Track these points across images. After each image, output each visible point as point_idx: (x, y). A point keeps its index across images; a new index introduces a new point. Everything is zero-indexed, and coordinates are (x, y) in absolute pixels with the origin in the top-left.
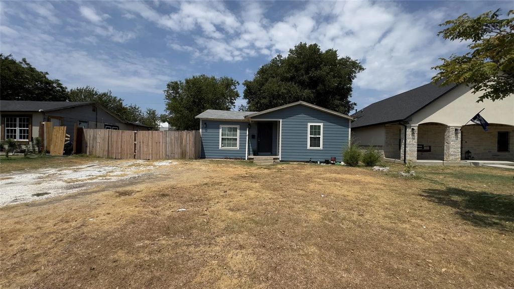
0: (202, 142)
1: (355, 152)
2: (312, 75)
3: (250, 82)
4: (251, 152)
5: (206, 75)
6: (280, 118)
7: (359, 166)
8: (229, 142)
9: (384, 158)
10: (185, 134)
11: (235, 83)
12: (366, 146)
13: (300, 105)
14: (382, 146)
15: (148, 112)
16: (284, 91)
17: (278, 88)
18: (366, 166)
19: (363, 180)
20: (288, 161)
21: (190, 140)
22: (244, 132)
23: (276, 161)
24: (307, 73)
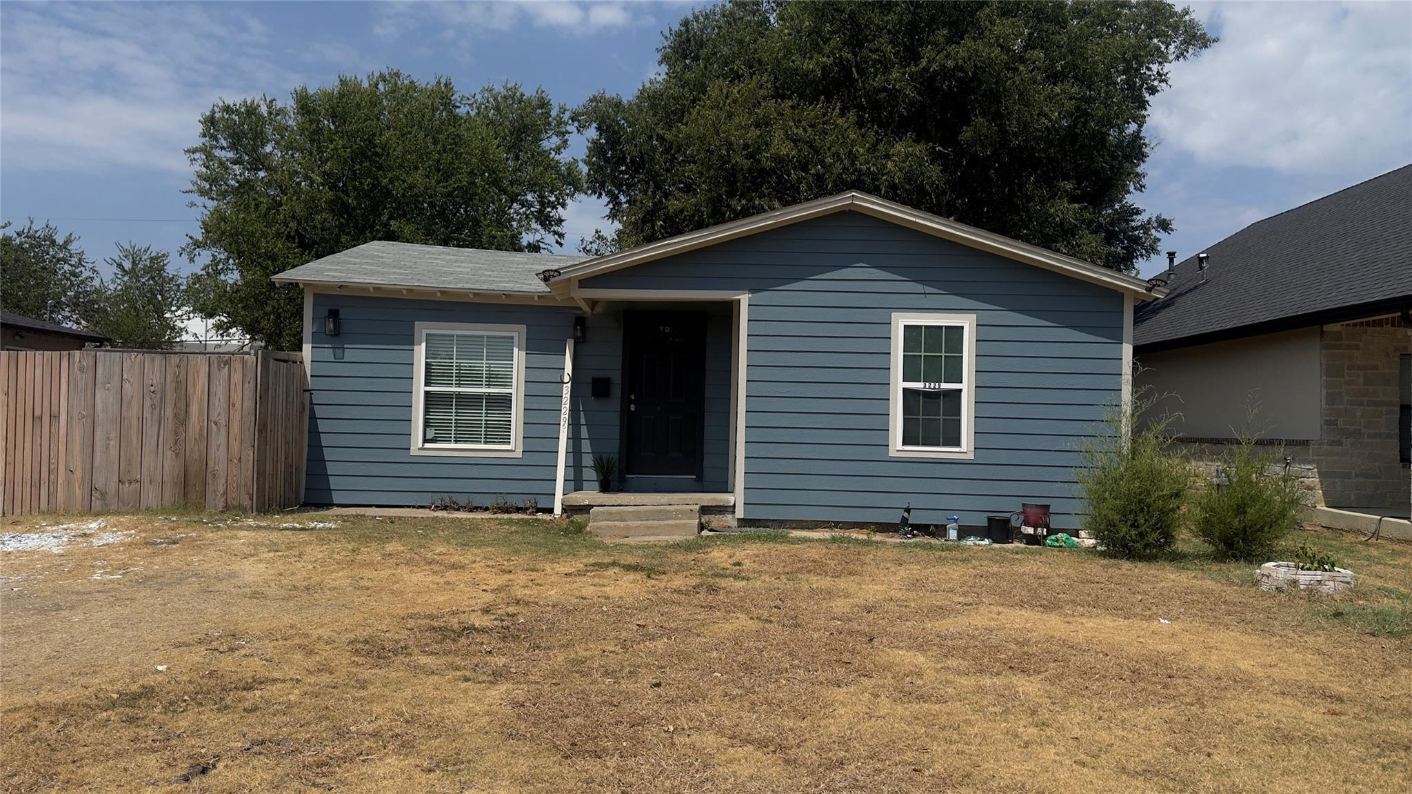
0: (313, 418)
1: (1154, 476)
2: (934, 67)
3: (618, 105)
4: (590, 474)
5: (404, 72)
6: (740, 288)
7: (1177, 558)
8: (468, 416)
9: (1322, 507)
10: (204, 369)
11: (560, 123)
12: (1217, 442)
13: (851, 215)
14: (1306, 443)
15: (127, 265)
16: (786, 149)
17: (754, 133)
18: (1220, 557)
19: (1195, 659)
20: (781, 523)
21: (230, 404)
22: (550, 360)
23: (715, 520)
24: (912, 55)
